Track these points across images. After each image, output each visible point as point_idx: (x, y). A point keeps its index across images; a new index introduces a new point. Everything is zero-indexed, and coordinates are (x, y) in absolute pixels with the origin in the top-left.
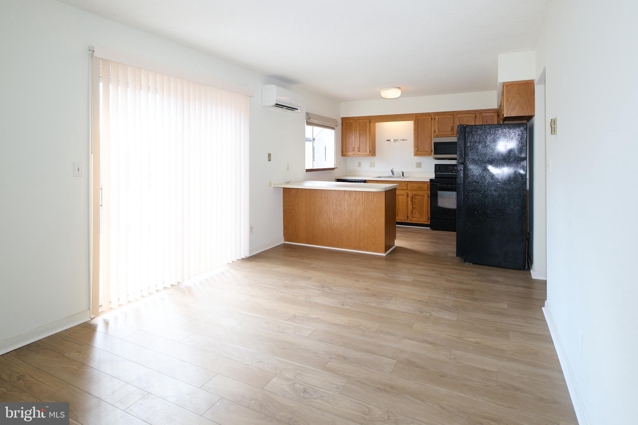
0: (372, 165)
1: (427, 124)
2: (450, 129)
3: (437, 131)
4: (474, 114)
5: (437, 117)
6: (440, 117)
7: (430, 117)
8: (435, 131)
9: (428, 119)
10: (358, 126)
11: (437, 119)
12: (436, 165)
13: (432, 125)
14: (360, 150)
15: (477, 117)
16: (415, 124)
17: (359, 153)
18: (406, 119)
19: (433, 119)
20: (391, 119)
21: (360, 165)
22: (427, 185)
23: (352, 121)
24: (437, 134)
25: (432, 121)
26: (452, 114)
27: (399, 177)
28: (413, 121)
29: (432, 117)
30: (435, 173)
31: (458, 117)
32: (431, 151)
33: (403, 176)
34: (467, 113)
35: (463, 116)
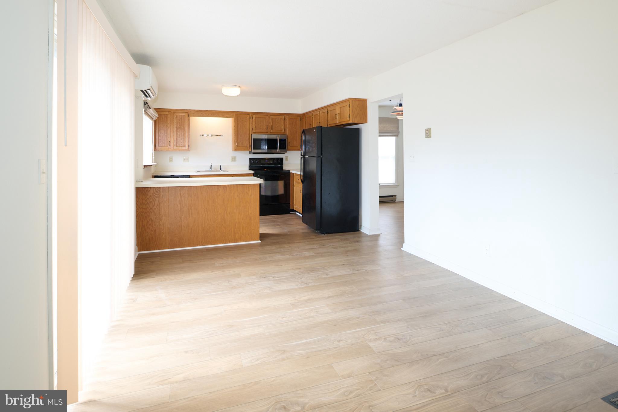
0: (186, 160)
1: (246, 122)
2: (265, 127)
3: (254, 129)
4: (284, 117)
5: (254, 116)
6: (257, 116)
7: (248, 116)
8: (253, 129)
10: (175, 119)
11: (254, 118)
12: (250, 159)
13: (250, 123)
14: (178, 145)
15: (286, 120)
16: (235, 121)
17: (175, 147)
18: (227, 116)
19: (251, 118)
20: (212, 114)
21: (171, 160)
23: (167, 113)
24: (254, 131)
25: (251, 119)
26: (267, 114)
27: (217, 171)
28: (233, 119)
29: (251, 116)
30: (249, 166)
31: (271, 117)
32: (250, 147)
33: (221, 169)
34: (278, 115)
35: (275, 117)
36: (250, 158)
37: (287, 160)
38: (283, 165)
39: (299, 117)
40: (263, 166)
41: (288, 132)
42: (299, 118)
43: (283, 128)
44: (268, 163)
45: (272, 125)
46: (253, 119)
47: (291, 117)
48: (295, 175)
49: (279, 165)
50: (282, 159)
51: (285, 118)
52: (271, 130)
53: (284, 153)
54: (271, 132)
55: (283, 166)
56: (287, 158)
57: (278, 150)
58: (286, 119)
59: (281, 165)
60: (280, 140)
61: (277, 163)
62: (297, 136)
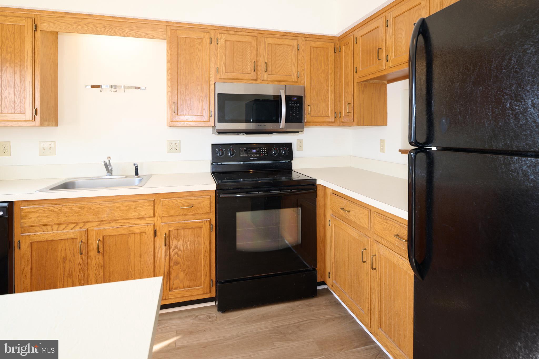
0: (48, 149)
1: (200, 51)
2: (250, 67)
3: (222, 69)
4: (295, 41)
5: (222, 38)
6: (230, 37)
7: (206, 36)
8: (218, 69)
9: (201, 39)
11: (221, 42)
12: (214, 147)
13: (212, 55)
15: (300, 49)
16: (170, 48)
18: (148, 32)
19: (214, 41)
20: (104, 28)
21: (5, 150)
22: (207, 198)
24: (221, 73)
25: (212, 44)
26: (253, 34)
28: (165, 41)
29: (212, 37)
30: (212, 164)
31: (265, 42)
32: (210, 115)
33: (137, 173)
34: (282, 37)
35: (276, 43)
36: (213, 145)
37: (300, 147)
38: (292, 159)
39: (333, 44)
40: (245, 163)
41: (305, 81)
42: (333, 47)
43: (294, 71)
44: (258, 155)
45: (266, 61)
46: (219, 42)
47: (313, 44)
48: (329, 192)
49: (283, 161)
50: (289, 145)
51: (298, 46)
52: (266, 74)
53: (298, 132)
54: (265, 78)
55: (292, 162)
56: (300, 142)
57: (283, 124)
58: (301, 47)
59: (287, 161)
60: (288, 98)
61: (280, 156)
62: (327, 92)
